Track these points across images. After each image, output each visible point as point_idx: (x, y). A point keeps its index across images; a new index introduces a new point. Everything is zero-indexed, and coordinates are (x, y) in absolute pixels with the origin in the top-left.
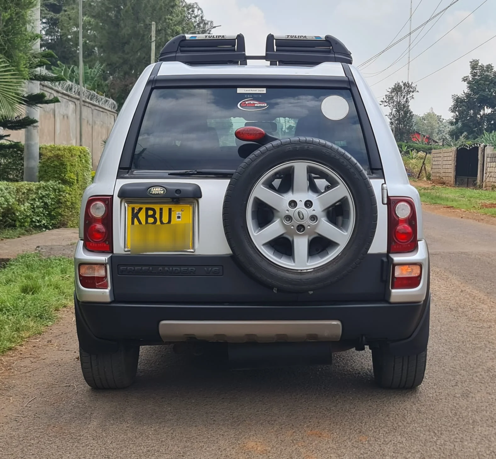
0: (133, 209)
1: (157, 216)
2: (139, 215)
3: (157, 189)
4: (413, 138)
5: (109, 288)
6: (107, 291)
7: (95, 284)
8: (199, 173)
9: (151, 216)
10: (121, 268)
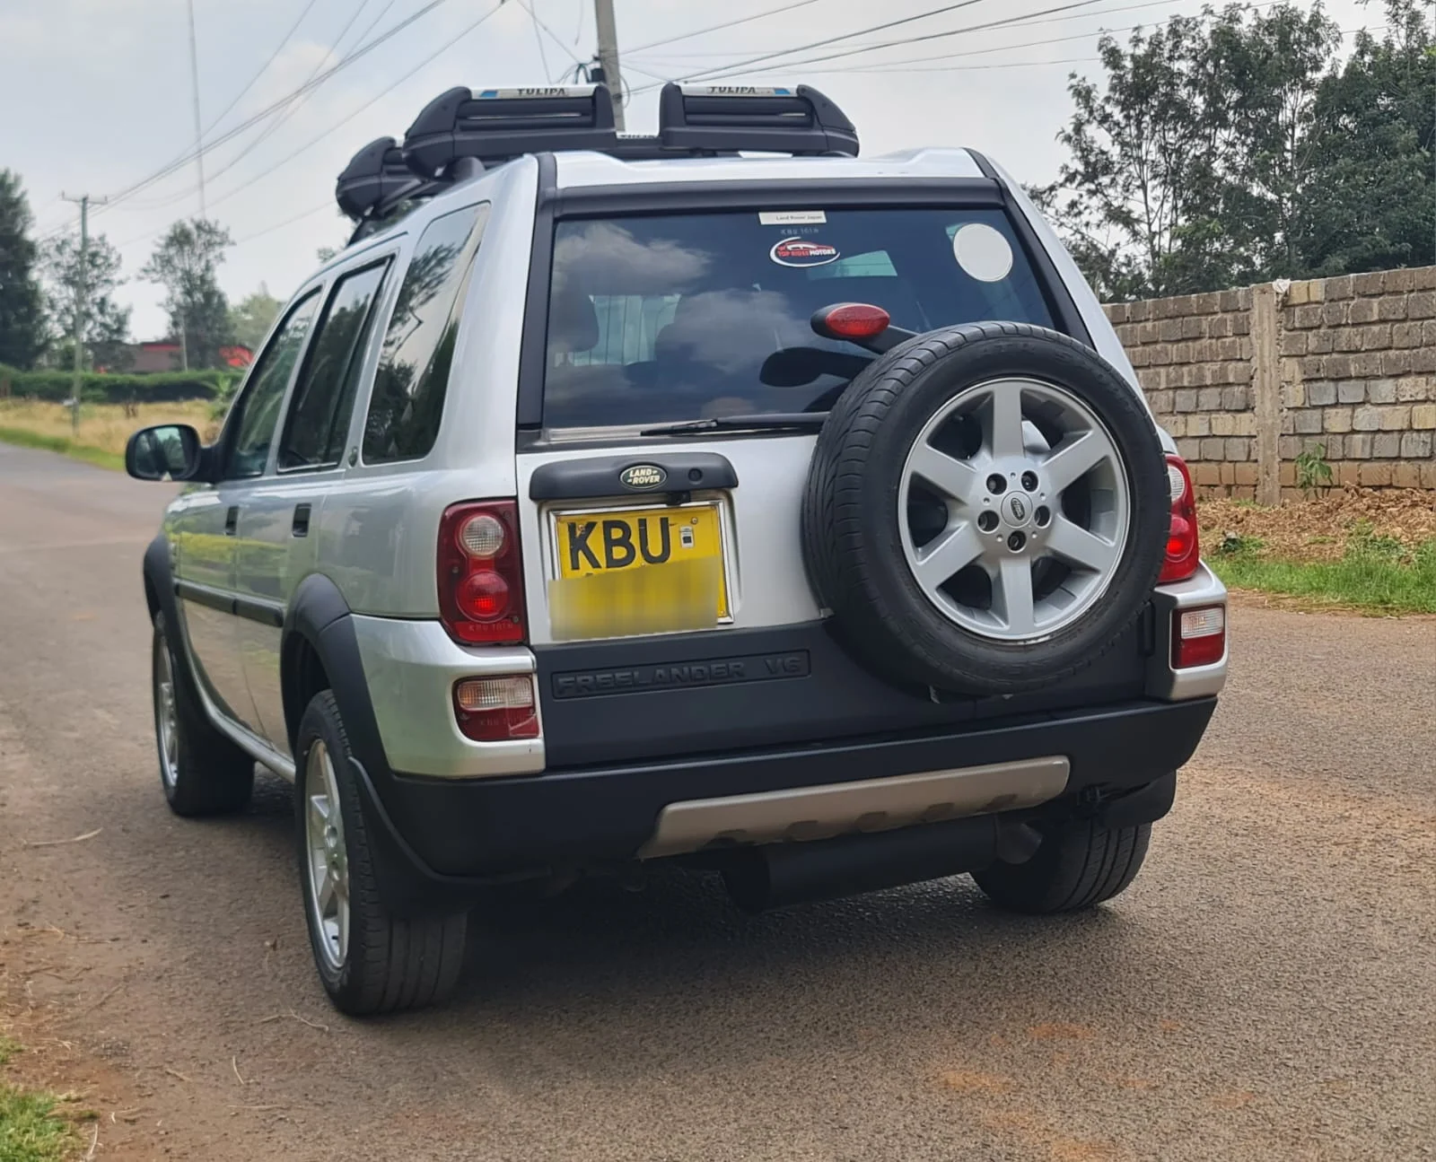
0: (572, 528)
1: (635, 540)
2: (589, 542)
3: (643, 472)
4: (233, 358)
5: (541, 734)
6: (538, 742)
7: (508, 728)
8: (722, 426)
9: (618, 542)
10: (561, 680)
